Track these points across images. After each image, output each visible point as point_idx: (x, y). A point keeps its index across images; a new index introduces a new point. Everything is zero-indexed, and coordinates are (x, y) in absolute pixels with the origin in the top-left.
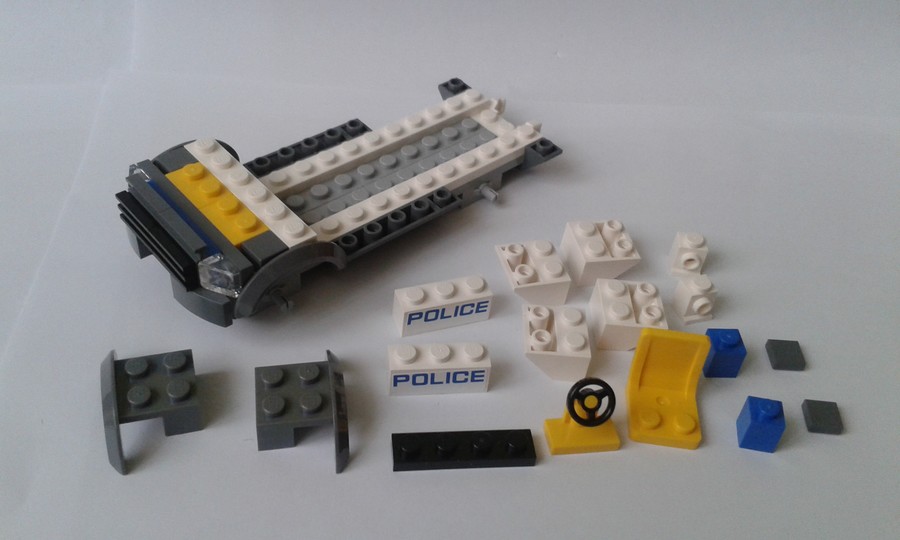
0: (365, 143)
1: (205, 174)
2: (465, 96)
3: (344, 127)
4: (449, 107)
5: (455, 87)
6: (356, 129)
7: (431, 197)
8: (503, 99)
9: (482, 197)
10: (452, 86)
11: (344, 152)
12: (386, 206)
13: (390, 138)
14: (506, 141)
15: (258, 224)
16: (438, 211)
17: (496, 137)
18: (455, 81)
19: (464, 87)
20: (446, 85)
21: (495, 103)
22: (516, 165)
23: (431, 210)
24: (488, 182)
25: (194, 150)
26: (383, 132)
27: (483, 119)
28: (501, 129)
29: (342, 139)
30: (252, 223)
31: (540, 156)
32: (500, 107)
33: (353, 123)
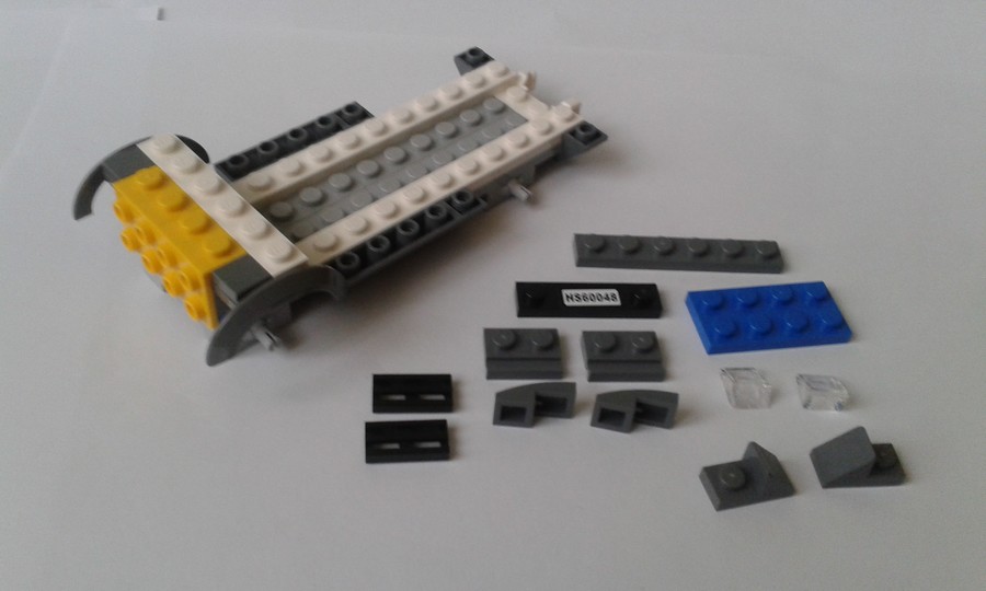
0: (365, 133)
1: (164, 181)
2: (487, 71)
3: (339, 113)
4: (468, 84)
5: (474, 59)
6: (354, 115)
7: (449, 201)
8: (532, 72)
9: (511, 196)
10: (471, 57)
11: (339, 145)
12: (394, 215)
13: (397, 127)
14: (539, 126)
15: (233, 246)
16: (458, 217)
17: (526, 121)
18: (474, 52)
19: (486, 59)
20: (463, 57)
21: (524, 77)
22: (551, 155)
23: (449, 217)
24: (517, 178)
25: (150, 150)
26: (388, 118)
27: (510, 98)
28: (531, 110)
29: (338, 128)
30: (224, 245)
31: (581, 144)
32: (531, 82)
33: (351, 108)
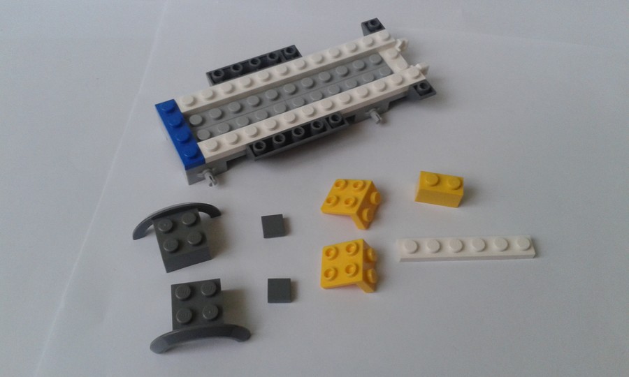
0: (294, 67)
2: (378, 36)
3: (282, 51)
4: (364, 43)
5: (373, 26)
6: (291, 53)
7: (327, 118)
8: (406, 41)
9: (370, 117)
10: (371, 26)
11: (277, 72)
13: (313, 64)
14: (403, 75)
16: (329, 130)
17: (392, 73)
18: (374, 22)
19: (380, 27)
20: (366, 24)
21: (399, 43)
22: (402, 97)
23: (324, 129)
24: (376, 108)
26: (309, 60)
27: (387, 55)
28: (398, 66)
29: (279, 61)
31: (418, 95)
32: (403, 46)
33: (289, 49)
